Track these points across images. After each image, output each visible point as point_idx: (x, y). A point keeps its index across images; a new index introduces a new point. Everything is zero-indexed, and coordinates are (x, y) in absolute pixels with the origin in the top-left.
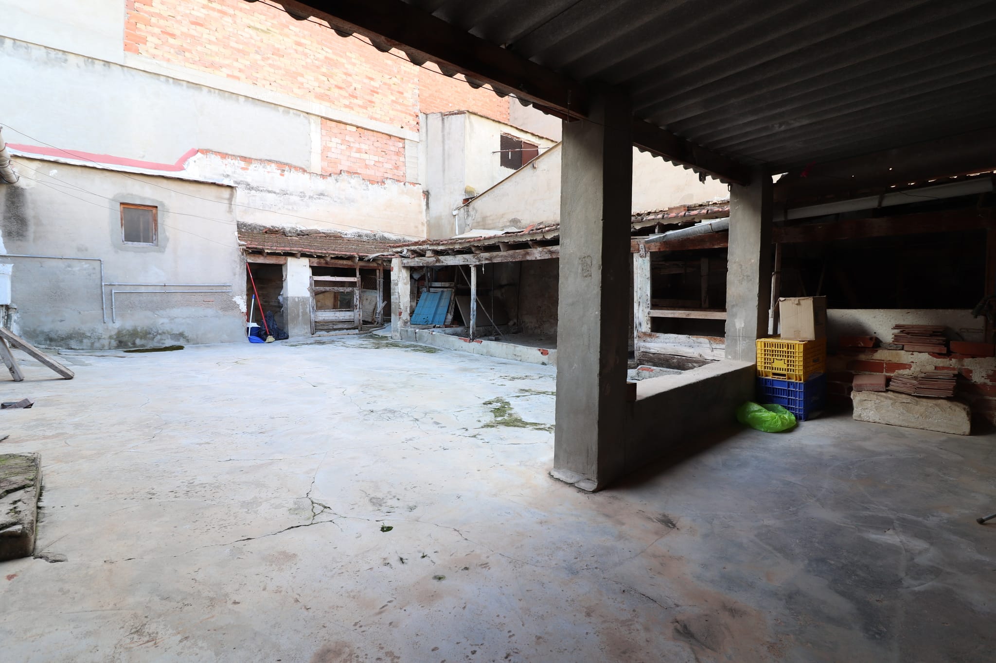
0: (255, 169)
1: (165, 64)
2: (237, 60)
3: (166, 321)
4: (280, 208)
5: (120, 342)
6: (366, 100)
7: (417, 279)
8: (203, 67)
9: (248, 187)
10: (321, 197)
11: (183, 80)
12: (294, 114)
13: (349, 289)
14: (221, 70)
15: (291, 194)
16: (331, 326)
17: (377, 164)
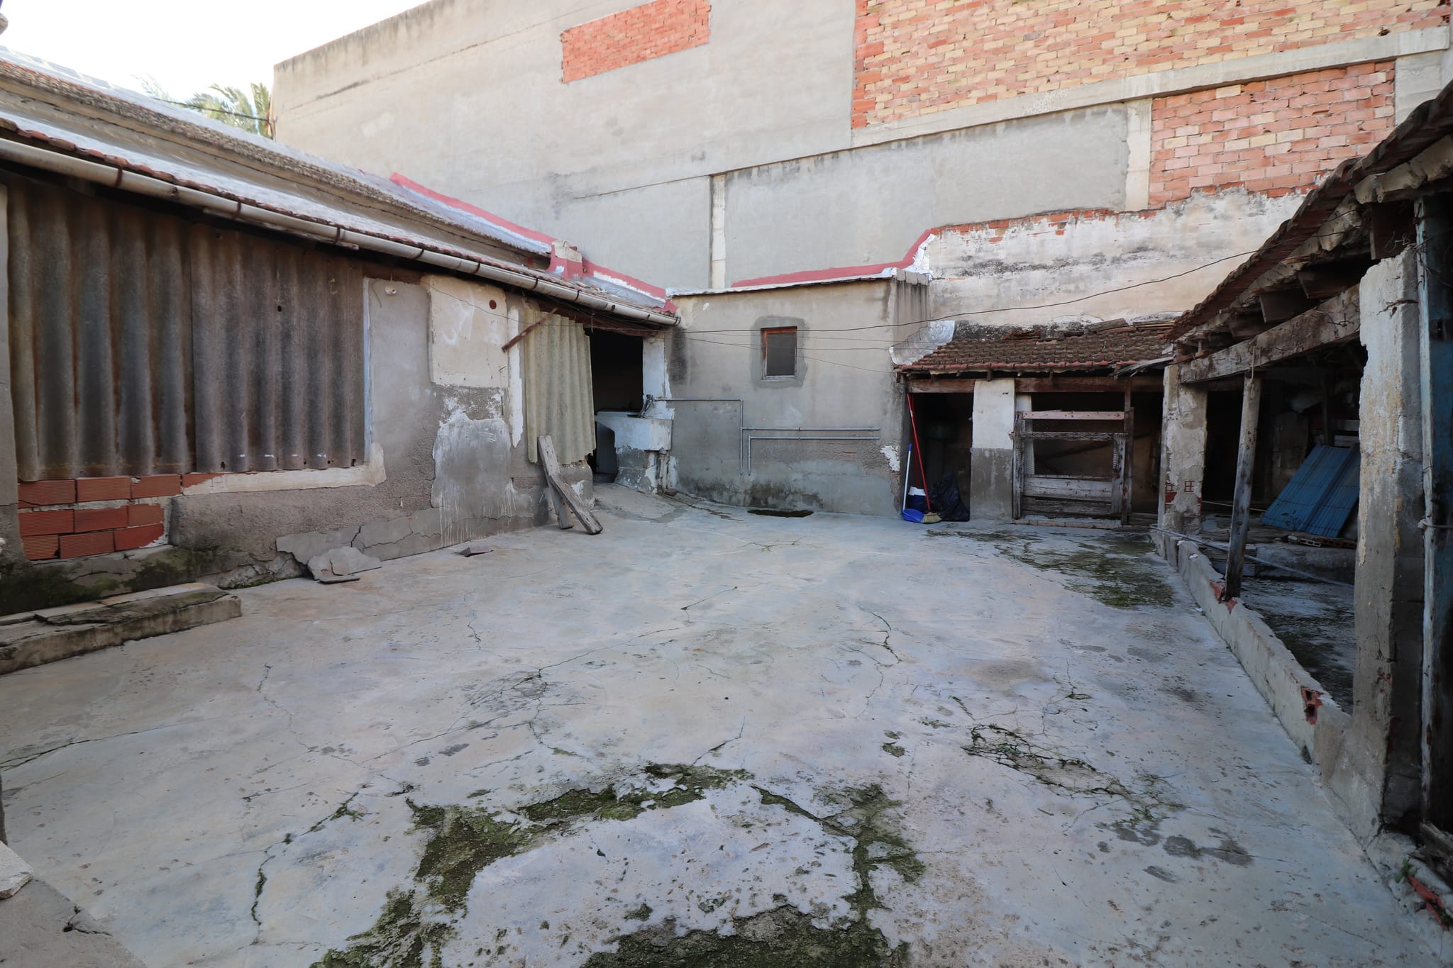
0: (1014, 235)
1: (895, 124)
2: (994, 69)
3: (798, 476)
4: (1052, 293)
5: (754, 499)
6: (1266, 14)
7: (1301, 411)
8: (944, 105)
9: (999, 268)
10: (1139, 254)
11: (918, 137)
12: (1093, 114)
13: (1102, 436)
14: (970, 95)
15: (1076, 263)
16: (1057, 507)
17: (1298, 148)
